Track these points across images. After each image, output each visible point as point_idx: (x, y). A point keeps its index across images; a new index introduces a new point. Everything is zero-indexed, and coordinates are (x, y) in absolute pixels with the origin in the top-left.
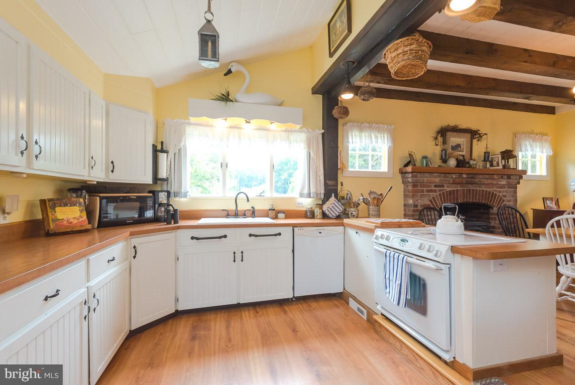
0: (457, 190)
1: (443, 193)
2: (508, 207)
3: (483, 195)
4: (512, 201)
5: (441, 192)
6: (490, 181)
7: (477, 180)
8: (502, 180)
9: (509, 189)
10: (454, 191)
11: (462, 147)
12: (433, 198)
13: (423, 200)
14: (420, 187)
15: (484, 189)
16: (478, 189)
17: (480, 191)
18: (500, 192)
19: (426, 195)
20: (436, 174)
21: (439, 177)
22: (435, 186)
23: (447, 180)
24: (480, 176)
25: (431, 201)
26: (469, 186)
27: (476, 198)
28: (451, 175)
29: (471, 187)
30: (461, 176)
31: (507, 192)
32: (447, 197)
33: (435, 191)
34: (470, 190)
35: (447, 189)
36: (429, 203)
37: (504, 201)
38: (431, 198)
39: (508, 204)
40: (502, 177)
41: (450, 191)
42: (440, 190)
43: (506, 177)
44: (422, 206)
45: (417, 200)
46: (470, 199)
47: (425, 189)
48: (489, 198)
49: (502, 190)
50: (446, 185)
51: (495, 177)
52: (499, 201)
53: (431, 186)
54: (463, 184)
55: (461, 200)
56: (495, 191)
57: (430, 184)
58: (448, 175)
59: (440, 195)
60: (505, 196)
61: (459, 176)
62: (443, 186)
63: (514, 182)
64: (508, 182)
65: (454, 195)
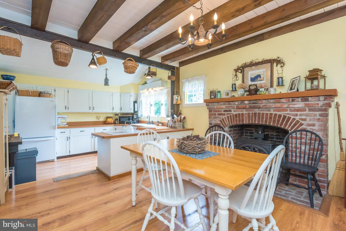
0: (243, 114)
1: (231, 116)
2: (307, 131)
3: (271, 118)
4: (317, 125)
5: (229, 115)
6: (278, 105)
7: (261, 105)
8: (293, 103)
9: (311, 112)
10: (239, 114)
11: (262, 77)
12: (223, 119)
13: (216, 120)
14: (214, 112)
15: (271, 112)
16: (265, 112)
17: (267, 114)
18: (297, 115)
19: (218, 117)
20: (221, 103)
21: (224, 104)
22: (224, 111)
23: (232, 107)
24: (264, 101)
25: (221, 121)
26: (255, 110)
27: (262, 121)
28: (234, 102)
29: (257, 111)
30: (243, 103)
31: (307, 115)
32: (234, 119)
33: (224, 115)
34: (255, 114)
35: (234, 113)
36: (220, 122)
37: (301, 124)
38: (221, 119)
39: (309, 128)
40: (293, 101)
41: (236, 115)
42: (227, 114)
43: (300, 99)
44: (214, 124)
45: (212, 121)
46: (255, 121)
47: (217, 113)
48: (279, 121)
49: (299, 113)
50: (232, 110)
51: (283, 100)
52: (295, 125)
53: (221, 111)
54: (247, 108)
55: (246, 122)
56: (287, 114)
57: (221, 110)
58: (231, 102)
59: (228, 117)
60: (305, 120)
61: (241, 103)
62: (230, 111)
63: (318, 104)
64: (306, 105)
65: (239, 117)
